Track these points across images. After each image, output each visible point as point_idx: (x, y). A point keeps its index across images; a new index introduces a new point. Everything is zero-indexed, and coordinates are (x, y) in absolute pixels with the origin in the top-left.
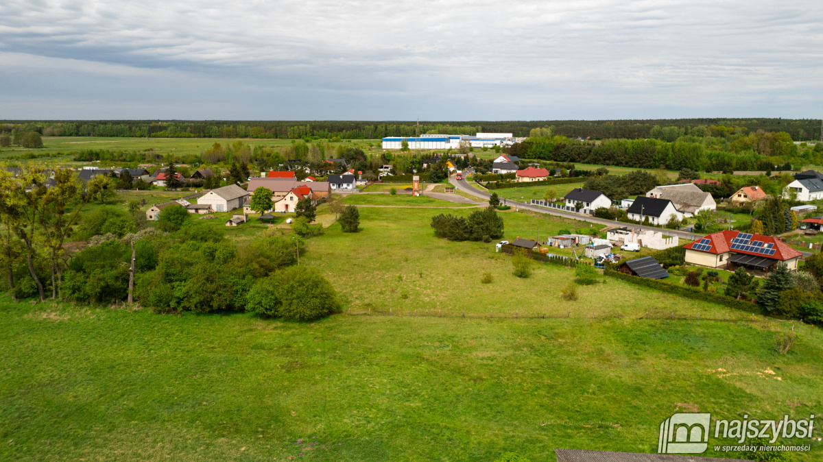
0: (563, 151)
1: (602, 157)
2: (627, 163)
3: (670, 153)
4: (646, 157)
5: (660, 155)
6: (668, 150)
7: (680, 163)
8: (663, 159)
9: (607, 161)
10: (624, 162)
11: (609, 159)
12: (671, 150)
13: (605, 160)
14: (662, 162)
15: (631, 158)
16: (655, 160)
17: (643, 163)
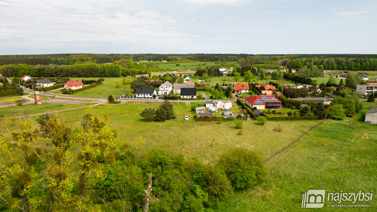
0: (44, 71)
1: (70, 73)
2: (84, 75)
3: (107, 70)
4: (95, 72)
5: (101, 71)
6: (105, 68)
7: (112, 74)
8: (104, 73)
9: (73, 75)
10: (83, 75)
11: (74, 74)
12: (106, 68)
13: (72, 75)
14: (103, 74)
15: (87, 73)
16: (99, 73)
17: (94, 75)
